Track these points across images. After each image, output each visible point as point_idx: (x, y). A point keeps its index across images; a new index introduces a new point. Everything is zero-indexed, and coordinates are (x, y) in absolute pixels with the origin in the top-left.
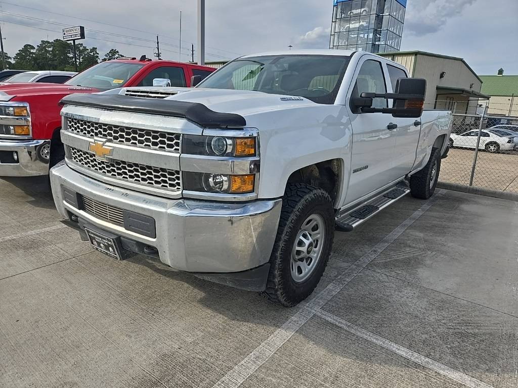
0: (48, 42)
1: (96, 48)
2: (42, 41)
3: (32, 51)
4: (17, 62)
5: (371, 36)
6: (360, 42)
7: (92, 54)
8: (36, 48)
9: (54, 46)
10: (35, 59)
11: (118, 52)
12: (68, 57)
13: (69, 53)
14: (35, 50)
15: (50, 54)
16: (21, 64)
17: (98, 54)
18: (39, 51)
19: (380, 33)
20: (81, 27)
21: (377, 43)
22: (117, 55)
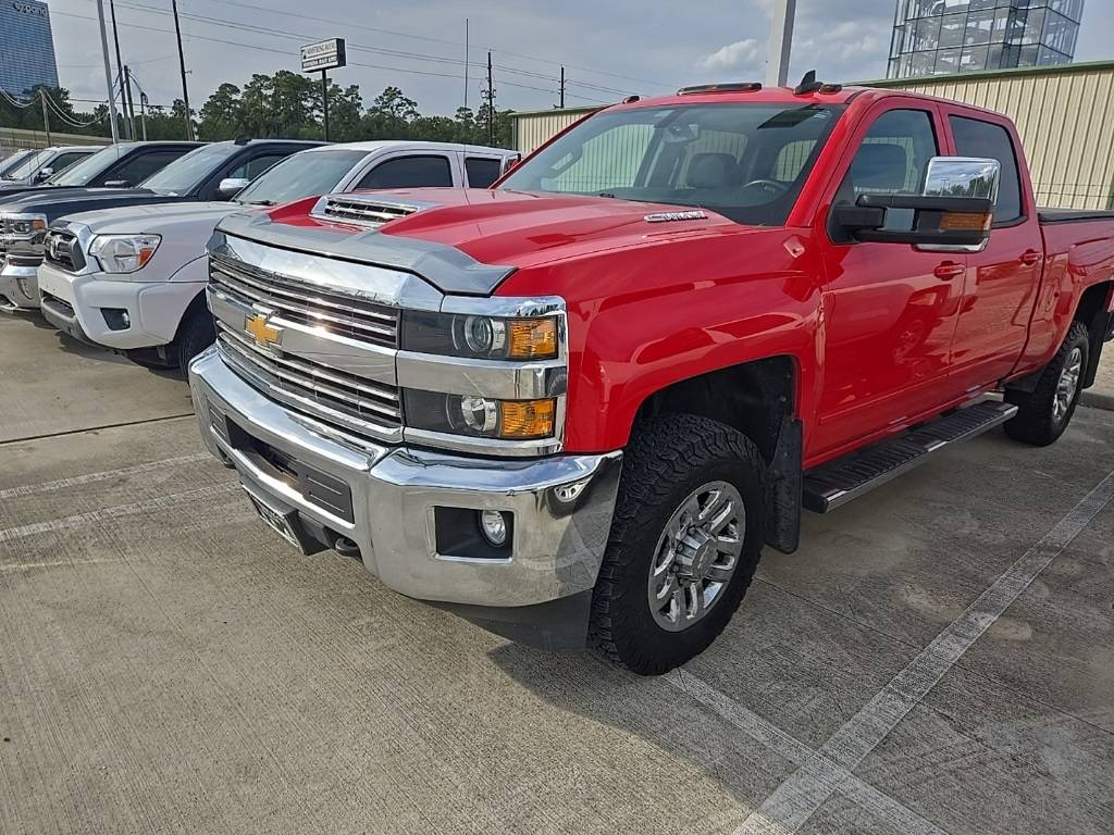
0: (267, 78)
1: (357, 87)
2: (254, 76)
3: (234, 97)
4: (206, 122)
5: (1002, 23)
6: (970, 41)
7: (349, 99)
8: (243, 90)
9: (277, 85)
10: (241, 113)
11: (399, 93)
12: (303, 107)
13: (305, 100)
14: (241, 95)
15: (269, 103)
16: (215, 125)
17: (360, 99)
18: (248, 97)
19: (1025, 17)
20: (338, 40)
21: (1016, 42)
22: (397, 101)
